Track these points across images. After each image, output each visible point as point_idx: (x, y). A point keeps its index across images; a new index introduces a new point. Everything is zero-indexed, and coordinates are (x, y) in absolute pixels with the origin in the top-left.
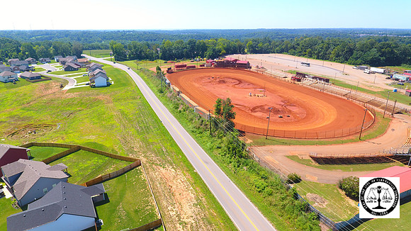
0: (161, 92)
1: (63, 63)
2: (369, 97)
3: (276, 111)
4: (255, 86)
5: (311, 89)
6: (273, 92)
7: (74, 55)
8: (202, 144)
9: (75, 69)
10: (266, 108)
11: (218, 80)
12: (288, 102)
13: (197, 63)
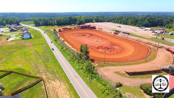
0: (56, 41)
1: (10, 28)
2: (147, 41)
3: (108, 49)
4: (98, 37)
5: (122, 38)
6: (106, 39)
7: (15, 24)
8: (74, 67)
9: (15, 31)
10: (103, 47)
11: (82, 35)
12: (113, 44)
13: (72, 27)
